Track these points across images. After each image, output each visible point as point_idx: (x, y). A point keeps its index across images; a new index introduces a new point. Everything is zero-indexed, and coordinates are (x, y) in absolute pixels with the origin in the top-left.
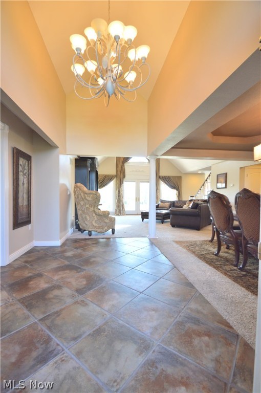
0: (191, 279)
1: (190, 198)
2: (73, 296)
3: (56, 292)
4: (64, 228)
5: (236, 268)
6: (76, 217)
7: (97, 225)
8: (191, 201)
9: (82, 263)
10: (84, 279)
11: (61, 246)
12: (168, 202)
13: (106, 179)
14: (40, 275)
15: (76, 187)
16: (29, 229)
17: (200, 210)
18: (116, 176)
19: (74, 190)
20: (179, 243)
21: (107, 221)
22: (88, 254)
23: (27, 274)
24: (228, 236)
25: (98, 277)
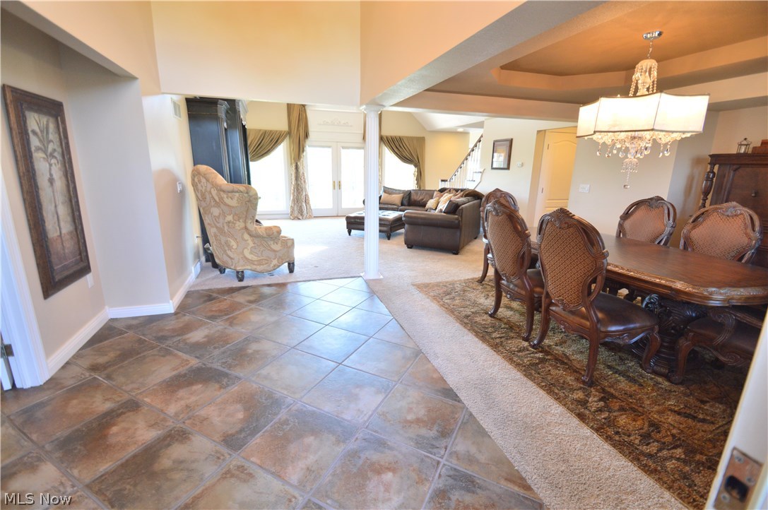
0: (452, 381)
1: (442, 185)
2: (218, 457)
3: (178, 451)
4: (177, 265)
5: (526, 344)
6: (205, 239)
7: (255, 258)
8: (442, 191)
9: (230, 360)
10: (239, 406)
11: (176, 314)
12: (399, 192)
13: (267, 140)
14: (133, 406)
15: (196, 174)
16: (90, 286)
17: (461, 217)
18: (289, 133)
19: (193, 180)
20: (424, 288)
21: (276, 247)
22: (239, 332)
23: (101, 404)
24: (516, 286)
25: (270, 395)
